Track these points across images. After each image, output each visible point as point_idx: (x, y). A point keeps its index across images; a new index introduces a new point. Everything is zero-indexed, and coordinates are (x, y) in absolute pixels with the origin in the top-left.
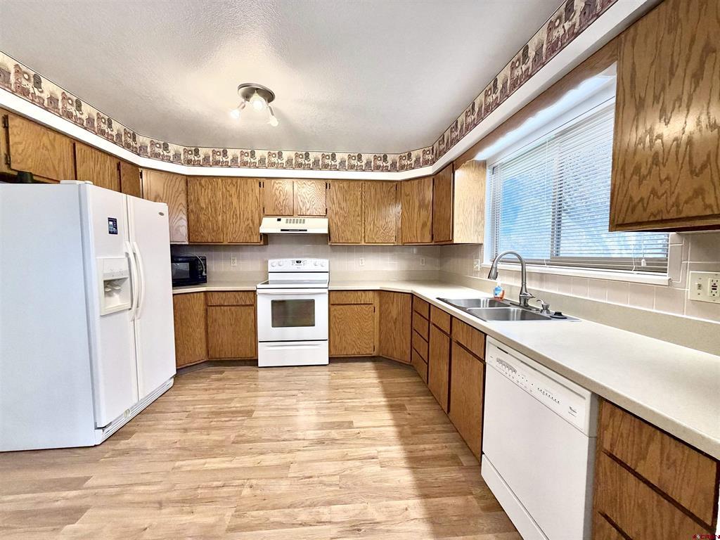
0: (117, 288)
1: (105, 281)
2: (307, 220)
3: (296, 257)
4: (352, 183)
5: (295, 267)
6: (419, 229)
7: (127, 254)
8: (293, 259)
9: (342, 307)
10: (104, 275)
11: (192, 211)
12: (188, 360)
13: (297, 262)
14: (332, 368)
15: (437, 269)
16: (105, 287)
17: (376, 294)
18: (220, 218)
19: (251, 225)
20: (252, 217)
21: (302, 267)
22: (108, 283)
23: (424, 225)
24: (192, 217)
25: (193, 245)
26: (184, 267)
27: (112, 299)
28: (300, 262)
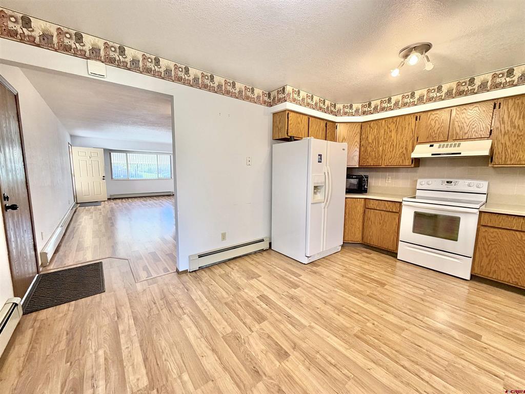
0: (319, 190)
1: (314, 187)
2: (463, 143)
5: (444, 187)
7: (325, 173)
8: (444, 180)
10: (314, 183)
11: (363, 145)
12: (350, 239)
13: (448, 182)
14: (473, 285)
16: (314, 190)
18: (381, 148)
19: (405, 152)
20: (406, 145)
22: (316, 187)
24: (363, 149)
25: (361, 168)
26: (354, 181)
27: (317, 196)
28: (451, 182)
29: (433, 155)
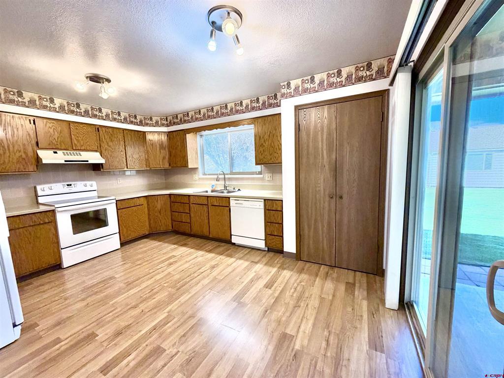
2: (82, 153)
3: (66, 182)
4: (115, 130)
5: (67, 189)
6: (161, 161)
8: (64, 183)
9: (126, 209)
13: (68, 185)
14: (123, 250)
15: (164, 181)
17: (144, 198)
21: (73, 189)
23: (164, 158)
28: (71, 185)
29: (65, 161)
